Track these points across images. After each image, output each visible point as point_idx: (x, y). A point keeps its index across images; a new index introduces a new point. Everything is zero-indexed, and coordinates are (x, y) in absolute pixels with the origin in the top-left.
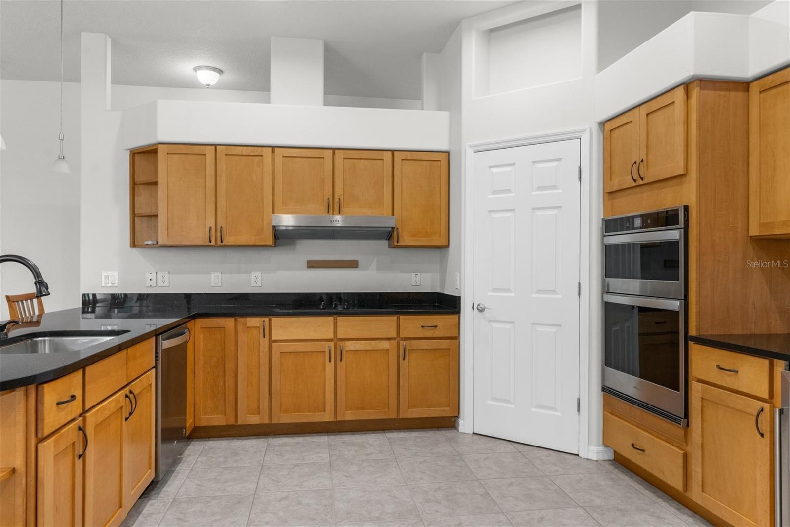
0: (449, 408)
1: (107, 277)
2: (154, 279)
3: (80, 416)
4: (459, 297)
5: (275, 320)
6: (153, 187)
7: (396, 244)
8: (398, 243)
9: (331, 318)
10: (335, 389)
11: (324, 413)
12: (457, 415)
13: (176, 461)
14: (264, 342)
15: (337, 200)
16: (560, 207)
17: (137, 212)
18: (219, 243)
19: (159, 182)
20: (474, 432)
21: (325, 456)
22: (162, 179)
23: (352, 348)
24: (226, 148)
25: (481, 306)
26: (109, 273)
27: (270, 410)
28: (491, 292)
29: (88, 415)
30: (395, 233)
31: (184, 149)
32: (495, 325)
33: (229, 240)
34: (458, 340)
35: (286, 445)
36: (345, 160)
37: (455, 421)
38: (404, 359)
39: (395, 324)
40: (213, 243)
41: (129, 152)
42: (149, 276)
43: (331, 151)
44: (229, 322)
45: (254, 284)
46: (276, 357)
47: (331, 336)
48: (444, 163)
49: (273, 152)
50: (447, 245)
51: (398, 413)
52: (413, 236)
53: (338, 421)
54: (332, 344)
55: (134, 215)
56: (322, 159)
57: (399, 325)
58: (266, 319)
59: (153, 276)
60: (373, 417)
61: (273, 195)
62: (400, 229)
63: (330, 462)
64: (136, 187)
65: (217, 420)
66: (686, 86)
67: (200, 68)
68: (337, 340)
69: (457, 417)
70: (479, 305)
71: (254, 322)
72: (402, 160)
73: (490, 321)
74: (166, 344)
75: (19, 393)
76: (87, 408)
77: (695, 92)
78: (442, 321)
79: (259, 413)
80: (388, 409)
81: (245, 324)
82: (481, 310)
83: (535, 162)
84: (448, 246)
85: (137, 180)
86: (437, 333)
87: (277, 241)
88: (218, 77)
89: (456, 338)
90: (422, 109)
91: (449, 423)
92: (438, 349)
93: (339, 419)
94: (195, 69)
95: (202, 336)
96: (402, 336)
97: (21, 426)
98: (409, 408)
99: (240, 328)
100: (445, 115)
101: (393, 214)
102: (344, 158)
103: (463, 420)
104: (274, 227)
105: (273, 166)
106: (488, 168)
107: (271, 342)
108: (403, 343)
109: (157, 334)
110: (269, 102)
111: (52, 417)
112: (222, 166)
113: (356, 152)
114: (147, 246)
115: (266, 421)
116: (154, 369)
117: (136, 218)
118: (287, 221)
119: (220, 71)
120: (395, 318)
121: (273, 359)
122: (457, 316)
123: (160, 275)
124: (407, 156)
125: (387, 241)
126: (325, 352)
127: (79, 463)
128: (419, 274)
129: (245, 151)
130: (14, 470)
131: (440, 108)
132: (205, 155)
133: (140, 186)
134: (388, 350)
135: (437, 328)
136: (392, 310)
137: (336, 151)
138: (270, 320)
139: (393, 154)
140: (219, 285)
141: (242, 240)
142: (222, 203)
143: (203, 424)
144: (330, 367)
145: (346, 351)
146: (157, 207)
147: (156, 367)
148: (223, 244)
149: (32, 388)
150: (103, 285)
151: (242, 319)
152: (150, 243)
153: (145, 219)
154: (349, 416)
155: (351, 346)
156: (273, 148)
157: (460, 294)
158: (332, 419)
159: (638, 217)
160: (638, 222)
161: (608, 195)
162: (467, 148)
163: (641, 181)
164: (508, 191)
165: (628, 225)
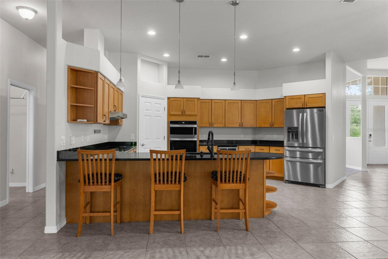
1: (63, 140)
8: (119, 123)
16: (160, 117)
24: (106, 79)
26: (63, 137)
31: (102, 77)
36: (116, 91)
41: (67, 68)
45: (88, 141)
49: (110, 84)
56: (114, 89)
66: (198, 98)
73: (145, 148)
77: (199, 101)
83: (155, 104)
105: (110, 90)
124: (120, 92)
132: (103, 81)
140: (83, 142)
152: (82, 120)
157: (136, 141)
159: (183, 121)
160: (183, 123)
161: (169, 115)
162: (140, 95)
163: (184, 114)
164: (149, 110)
165: (179, 123)
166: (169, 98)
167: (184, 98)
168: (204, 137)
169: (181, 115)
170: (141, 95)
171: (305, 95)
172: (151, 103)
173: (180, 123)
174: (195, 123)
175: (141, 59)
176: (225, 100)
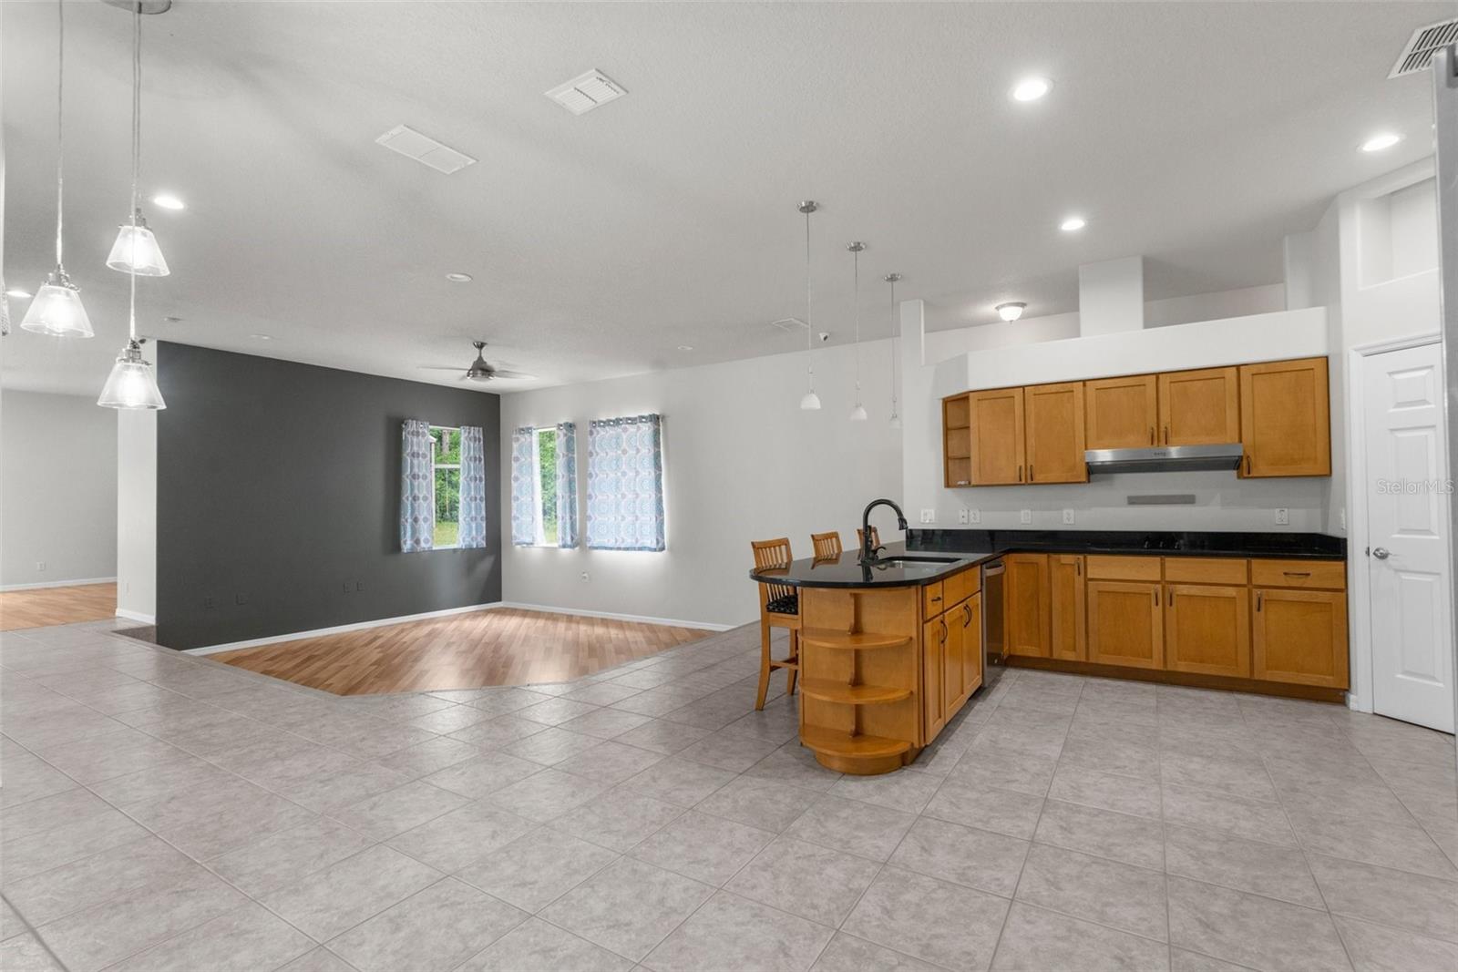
0: (1331, 678)
1: (925, 514)
2: (966, 516)
3: (941, 614)
4: (1345, 541)
5: (1091, 558)
6: (964, 431)
7: (1246, 475)
8: (1249, 473)
9: (1158, 559)
10: (1164, 636)
11: (1150, 660)
12: (1346, 688)
13: (996, 681)
14: (1079, 581)
15: (1162, 429)
17: (950, 455)
18: (1029, 481)
19: (972, 427)
20: (1376, 712)
21: (1152, 702)
22: (973, 423)
23: (1185, 592)
24: (1035, 388)
25: (1381, 551)
26: (927, 511)
27: (1087, 648)
28: (1399, 533)
29: (945, 614)
30: (1245, 463)
31: (995, 394)
32: (1404, 576)
33: (1038, 478)
34: (1344, 594)
35: (1106, 685)
36: (1172, 384)
37: (1344, 696)
38: (1259, 610)
39: (1245, 569)
40: (1023, 482)
41: (941, 401)
42: (961, 513)
43: (1154, 376)
44: (1041, 558)
45: (1066, 521)
46: (1092, 595)
47: (1158, 578)
48: (1320, 372)
49: (1084, 385)
50: (1328, 472)
51: (1252, 672)
52: (1272, 464)
53: (1168, 672)
54: (1159, 587)
55: (947, 458)
56: (1142, 388)
57: (1249, 571)
58: (1081, 557)
59: (966, 513)
60: (1213, 672)
61: (1086, 430)
62: (1253, 458)
63: (1157, 707)
64: (949, 432)
65: (1032, 651)
67: (1003, 306)
68: (1163, 582)
69: (1348, 690)
70: (1377, 550)
71: (1067, 559)
72: (1253, 375)
73: (1397, 571)
74: (990, 572)
75: (913, 589)
76: (945, 608)
78: (1318, 570)
79: (1075, 650)
80: (1237, 666)
81: (1059, 560)
82: (1383, 557)
84: (1330, 474)
85: (949, 426)
86: (1309, 583)
87: (1092, 477)
88: (1021, 311)
89: (1344, 589)
90: (1286, 309)
91: (1335, 695)
92: (1311, 603)
93: (1170, 668)
94: (997, 308)
95: (1015, 571)
96: (1255, 582)
97: (915, 611)
98: (1267, 669)
99: (1053, 564)
100: (1319, 312)
101: (1240, 441)
102: (1171, 382)
103: (1357, 695)
104: (1087, 463)
105: (1085, 400)
106: (1387, 376)
107: (1087, 580)
108: (1256, 592)
109: (982, 563)
110: (1078, 335)
111: (932, 609)
112: (1031, 408)
113: (1188, 373)
114: (960, 486)
115: (1083, 659)
116: (980, 593)
117: (949, 461)
118: (1104, 456)
119: (1023, 305)
120: (1244, 561)
121: (1089, 599)
122: (1343, 563)
123: (971, 513)
124: (1260, 369)
125: (1235, 472)
126: (1150, 594)
127: (942, 645)
128: (1286, 510)
129: (1054, 388)
130: (911, 638)
131: (1314, 303)
132: (1013, 397)
133: (953, 431)
134: (1234, 598)
135: (1310, 577)
136: (1240, 552)
137: (1161, 376)
138: (1085, 558)
139: (1239, 370)
140: (1029, 522)
141: (1052, 478)
142: (1031, 441)
143: (1019, 653)
144: (1157, 612)
145: (1178, 595)
146: (969, 450)
147: (981, 591)
148: (1034, 482)
149: (920, 587)
150: (922, 521)
151: (1056, 556)
152: (963, 483)
153: (957, 461)
154: (1182, 667)
155: (1183, 589)
156: (1084, 381)
157: (1346, 534)
158: (1160, 667)
162: (1351, 351)
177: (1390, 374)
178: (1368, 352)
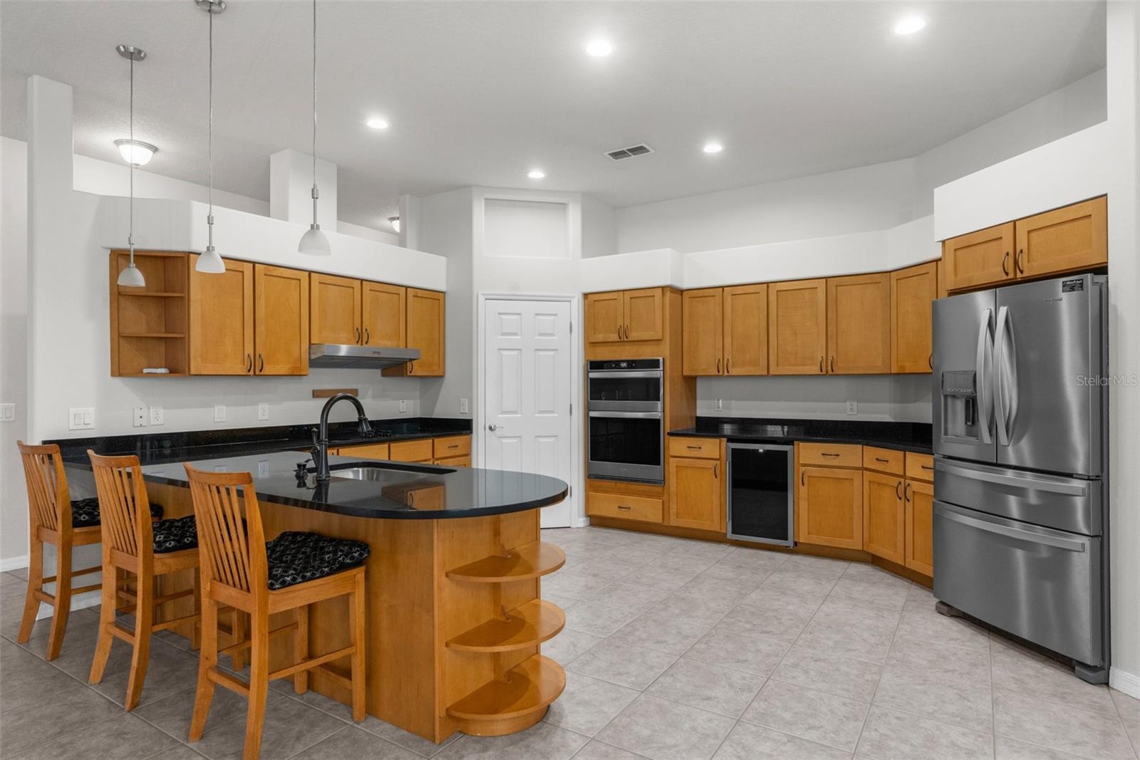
1: (79, 416)
2: (145, 415)
4: (471, 420)
7: (409, 374)
9: (387, 446)
15: (364, 330)
16: (556, 350)
17: (122, 330)
24: (265, 268)
25: (492, 426)
26: (81, 409)
28: (501, 414)
30: (409, 364)
32: (504, 441)
33: (266, 369)
34: (470, 457)
36: (370, 292)
39: (431, 446)
40: (252, 373)
41: (109, 253)
42: (138, 413)
43: (360, 281)
45: (261, 417)
48: (440, 302)
49: (310, 276)
50: (443, 375)
52: (421, 366)
55: (117, 335)
56: (351, 289)
57: (433, 448)
61: (310, 322)
64: (120, 298)
66: (663, 288)
67: (123, 142)
72: (417, 297)
73: (503, 438)
77: (668, 294)
78: (458, 440)
82: (493, 429)
83: (537, 314)
84: (442, 377)
86: (458, 452)
88: (151, 157)
89: (470, 454)
94: (118, 142)
96: (436, 455)
100: (442, 260)
101: (406, 347)
102: (370, 290)
105: (310, 291)
112: (261, 288)
113: (379, 285)
117: (121, 339)
119: (155, 149)
120: (431, 441)
122: (470, 436)
123: (152, 411)
124: (417, 293)
125: (380, 371)
128: (405, 401)
132: (242, 272)
133: (127, 299)
135: (457, 447)
137: (364, 282)
139: (406, 289)
140: (224, 419)
141: (280, 369)
142: (261, 328)
148: (262, 373)
150: (72, 426)
153: (133, 340)
156: (310, 272)
157: (471, 417)
159: (624, 361)
160: (624, 365)
161: (590, 344)
162: (480, 295)
163: (625, 339)
164: (515, 334)
165: (613, 365)
166: (586, 295)
167: (624, 291)
168: (719, 407)
169: (617, 342)
170: (483, 294)
171: (1015, 222)
172: (519, 314)
173: (615, 365)
174: (654, 364)
175: (485, 199)
176: (767, 283)
177: (499, 314)
178: (489, 297)
